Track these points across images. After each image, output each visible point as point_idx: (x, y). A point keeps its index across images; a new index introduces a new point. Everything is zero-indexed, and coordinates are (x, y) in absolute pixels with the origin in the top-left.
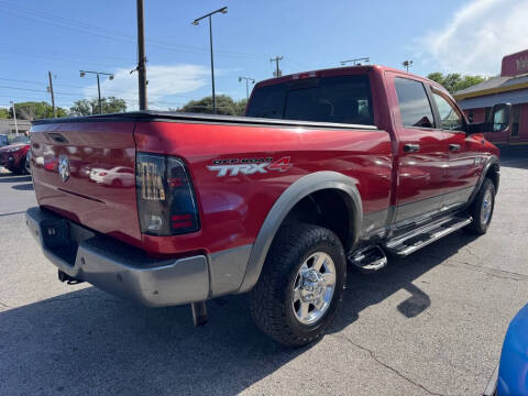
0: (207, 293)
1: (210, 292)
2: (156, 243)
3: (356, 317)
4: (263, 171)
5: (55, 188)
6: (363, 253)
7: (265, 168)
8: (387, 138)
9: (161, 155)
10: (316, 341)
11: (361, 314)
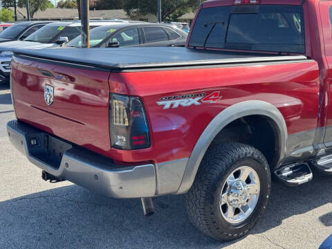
0: (154, 191)
1: (157, 191)
2: (121, 155)
3: (279, 223)
4: (197, 103)
5: (29, 105)
6: (291, 169)
7: (199, 101)
8: (315, 67)
9: (126, 95)
10: (240, 238)
11: (284, 221)
